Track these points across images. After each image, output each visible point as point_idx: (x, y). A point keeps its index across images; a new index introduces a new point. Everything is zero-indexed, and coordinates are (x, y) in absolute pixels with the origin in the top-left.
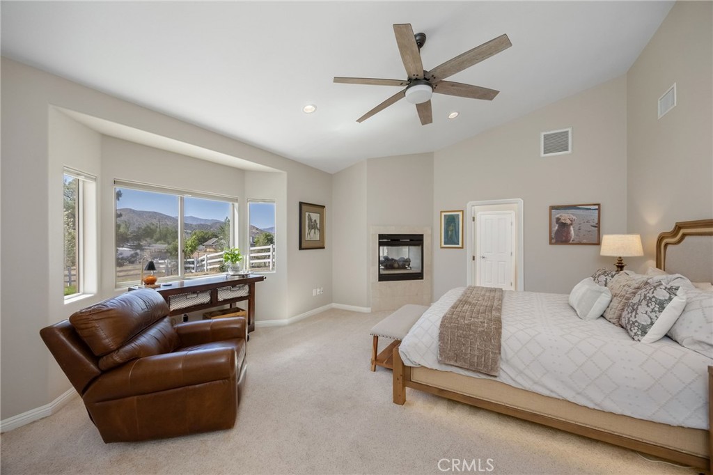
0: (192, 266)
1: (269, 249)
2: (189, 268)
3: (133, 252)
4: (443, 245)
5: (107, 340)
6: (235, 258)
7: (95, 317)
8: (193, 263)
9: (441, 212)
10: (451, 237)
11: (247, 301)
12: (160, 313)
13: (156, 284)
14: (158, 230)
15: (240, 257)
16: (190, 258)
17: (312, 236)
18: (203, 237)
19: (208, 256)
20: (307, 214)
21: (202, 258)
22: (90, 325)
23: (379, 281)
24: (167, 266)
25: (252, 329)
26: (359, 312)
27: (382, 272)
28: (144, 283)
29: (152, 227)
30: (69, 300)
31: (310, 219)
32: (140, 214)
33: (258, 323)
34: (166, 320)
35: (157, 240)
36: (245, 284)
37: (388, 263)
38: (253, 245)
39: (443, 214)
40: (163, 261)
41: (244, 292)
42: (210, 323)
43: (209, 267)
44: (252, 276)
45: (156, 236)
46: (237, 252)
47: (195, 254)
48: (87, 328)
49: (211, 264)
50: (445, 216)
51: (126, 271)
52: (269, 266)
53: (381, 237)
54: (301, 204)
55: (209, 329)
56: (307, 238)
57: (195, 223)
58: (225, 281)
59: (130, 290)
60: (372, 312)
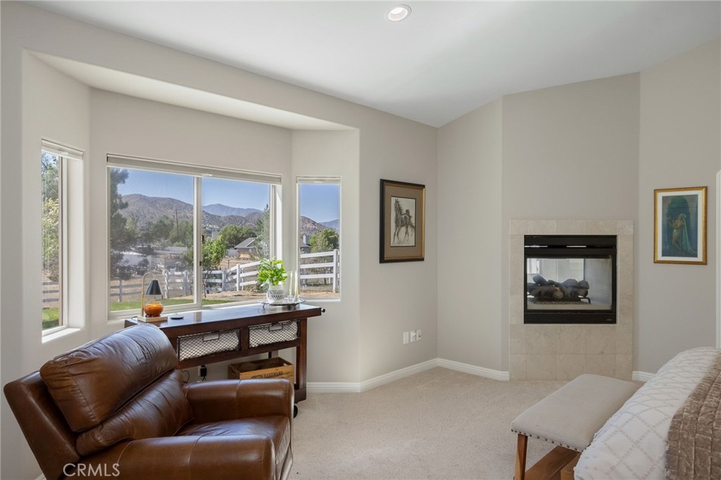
0: (218, 281)
1: (332, 256)
2: (215, 284)
3: (141, 259)
4: (660, 257)
5: (87, 409)
6: (277, 275)
7: (72, 371)
8: (220, 276)
9: (656, 191)
10: (677, 242)
11: (295, 348)
12: (164, 365)
13: (162, 315)
14: (175, 224)
15: (284, 275)
16: (217, 269)
17: (402, 238)
18: (236, 237)
19: (242, 266)
20: (393, 200)
21: (232, 269)
22: (65, 383)
23: (525, 322)
24: (185, 280)
25: (301, 397)
26: (486, 379)
27: (532, 306)
28: (145, 314)
29: (167, 222)
30: (48, 336)
31: (399, 209)
32: (153, 202)
33: (312, 386)
34: (173, 376)
35: (174, 240)
36: (292, 320)
37: (542, 291)
38: (307, 249)
39: (660, 195)
40: (180, 273)
41: (289, 333)
42: (236, 385)
43: (242, 284)
44: (303, 307)
45: (173, 233)
46: (279, 266)
47: (224, 262)
48: (61, 388)
49: (245, 279)
50: (665, 199)
51: (132, 286)
52: (332, 284)
53: (529, 239)
54: (383, 183)
55: (234, 395)
56: (393, 241)
57: (223, 214)
58: (261, 314)
59: (128, 324)
60: (511, 380)
